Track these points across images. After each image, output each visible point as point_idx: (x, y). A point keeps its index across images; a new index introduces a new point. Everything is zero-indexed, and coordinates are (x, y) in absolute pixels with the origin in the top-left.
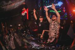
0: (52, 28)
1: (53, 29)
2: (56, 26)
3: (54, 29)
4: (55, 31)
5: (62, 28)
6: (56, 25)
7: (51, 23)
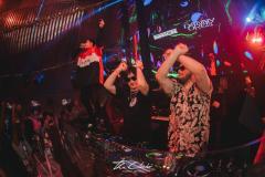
0: (183, 115)
1: (187, 121)
2: (200, 107)
3: (192, 120)
4: (197, 125)
5: (217, 104)
6: (199, 103)
7: (177, 95)
